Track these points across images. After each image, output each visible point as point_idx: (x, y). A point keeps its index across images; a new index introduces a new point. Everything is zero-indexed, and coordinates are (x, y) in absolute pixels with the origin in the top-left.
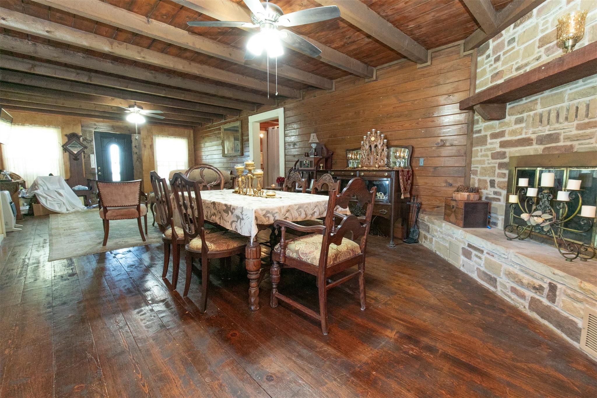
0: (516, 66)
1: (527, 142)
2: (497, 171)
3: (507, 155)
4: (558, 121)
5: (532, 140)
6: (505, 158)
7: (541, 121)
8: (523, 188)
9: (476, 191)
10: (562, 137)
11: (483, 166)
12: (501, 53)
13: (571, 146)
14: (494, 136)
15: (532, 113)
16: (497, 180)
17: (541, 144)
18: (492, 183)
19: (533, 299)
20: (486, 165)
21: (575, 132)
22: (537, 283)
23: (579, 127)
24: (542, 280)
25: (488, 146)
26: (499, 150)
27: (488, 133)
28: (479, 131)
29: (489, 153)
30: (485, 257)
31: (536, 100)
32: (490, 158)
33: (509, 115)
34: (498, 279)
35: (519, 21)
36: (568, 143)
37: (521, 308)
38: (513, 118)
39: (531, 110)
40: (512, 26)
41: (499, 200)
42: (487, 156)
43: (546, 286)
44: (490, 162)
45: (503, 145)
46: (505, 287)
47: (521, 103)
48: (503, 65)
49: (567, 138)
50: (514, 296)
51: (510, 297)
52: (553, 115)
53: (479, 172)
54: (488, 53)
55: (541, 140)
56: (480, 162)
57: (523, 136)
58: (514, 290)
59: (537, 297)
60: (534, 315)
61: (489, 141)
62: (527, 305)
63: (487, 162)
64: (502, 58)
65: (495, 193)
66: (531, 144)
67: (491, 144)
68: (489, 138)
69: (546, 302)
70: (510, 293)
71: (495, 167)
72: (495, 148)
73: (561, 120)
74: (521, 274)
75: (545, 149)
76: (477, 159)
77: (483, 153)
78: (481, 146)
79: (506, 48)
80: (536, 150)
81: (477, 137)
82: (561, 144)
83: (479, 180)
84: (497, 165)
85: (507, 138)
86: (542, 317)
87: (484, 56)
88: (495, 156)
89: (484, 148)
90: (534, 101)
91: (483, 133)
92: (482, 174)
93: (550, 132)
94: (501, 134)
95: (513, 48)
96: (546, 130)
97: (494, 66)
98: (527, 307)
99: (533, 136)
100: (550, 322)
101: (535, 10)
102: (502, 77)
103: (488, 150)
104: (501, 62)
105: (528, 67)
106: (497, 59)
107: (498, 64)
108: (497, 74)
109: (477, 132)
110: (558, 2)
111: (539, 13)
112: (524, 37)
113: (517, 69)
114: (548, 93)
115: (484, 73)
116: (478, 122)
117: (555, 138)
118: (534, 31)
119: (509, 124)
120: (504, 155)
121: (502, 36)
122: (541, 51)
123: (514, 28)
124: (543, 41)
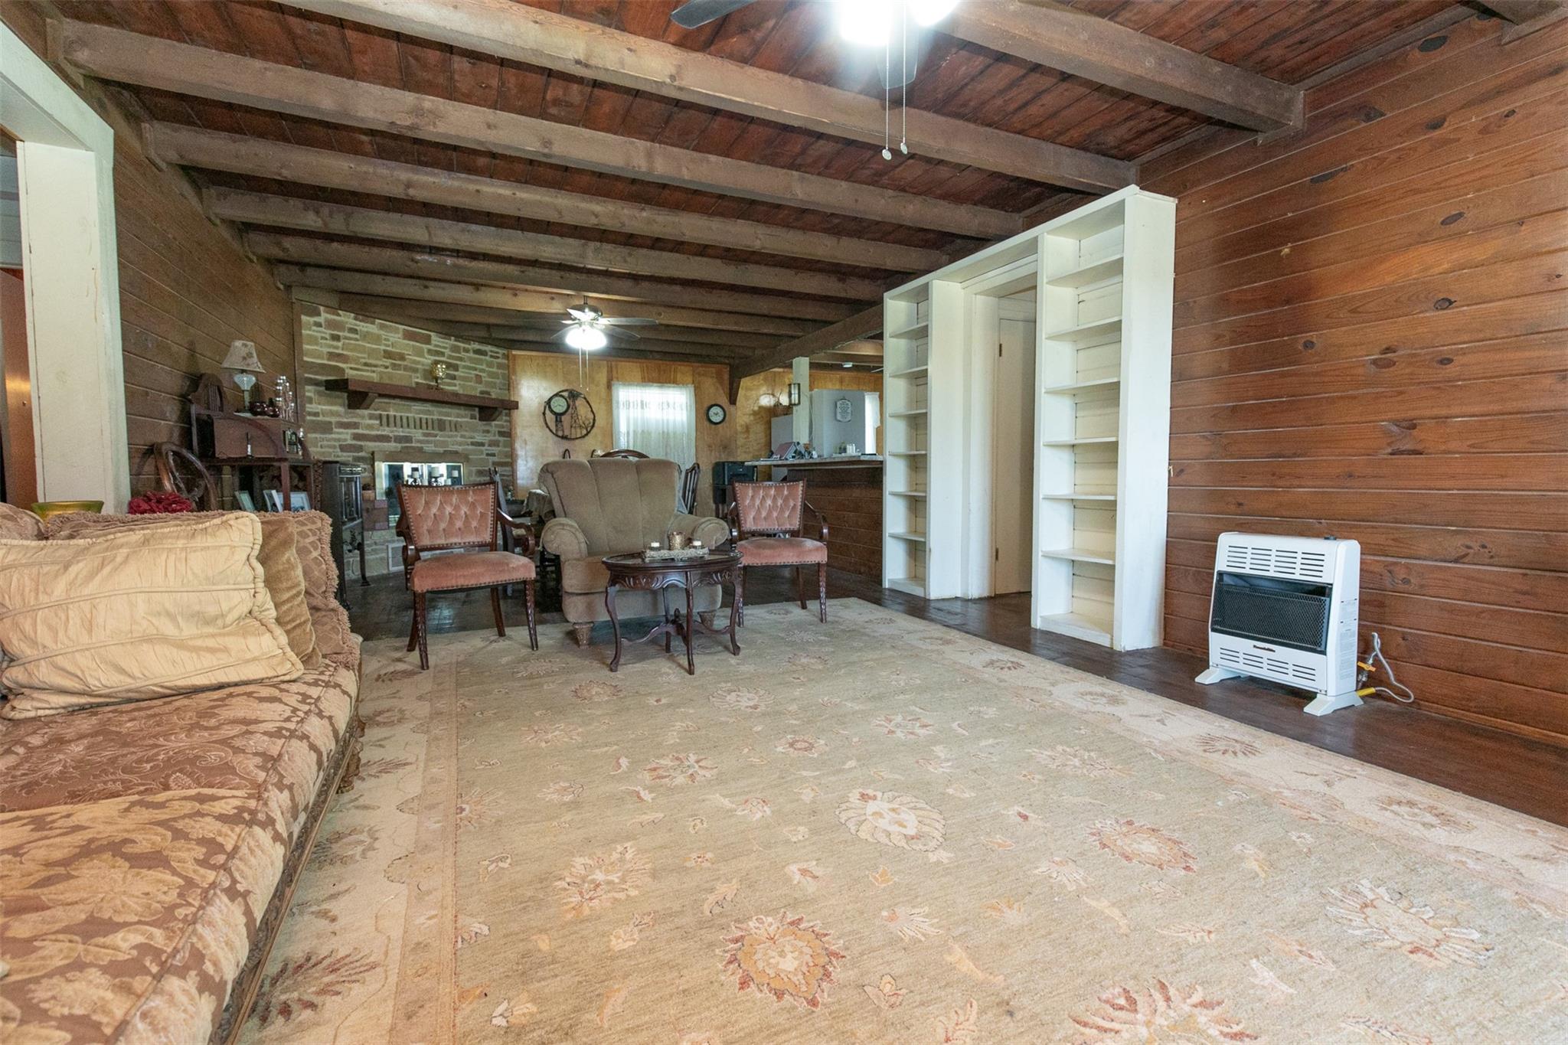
0: (364, 361)
1: (387, 439)
3: (365, 448)
4: (408, 427)
5: (391, 438)
6: (363, 451)
7: (395, 423)
10: (413, 440)
12: (341, 335)
13: (422, 447)
14: (343, 425)
15: (385, 413)
17: (398, 442)
20: (332, 458)
21: (422, 438)
23: (425, 435)
25: (334, 436)
26: (350, 442)
27: (334, 420)
28: (316, 414)
29: (337, 444)
31: (390, 403)
32: (338, 450)
35: (361, 317)
36: (419, 445)
38: (367, 412)
40: (352, 315)
42: (333, 447)
45: (356, 437)
48: (345, 349)
49: (419, 441)
52: (404, 421)
54: (316, 319)
55: (398, 439)
56: (322, 454)
57: (380, 432)
61: (334, 429)
66: (390, 441)
67: (336, 433)
68: (334, 426)
72: (346, 440)
76: (314, 449)
77: (325, 443)
78: (322, 433)
79: (347, 334)
81: (313, 421)
82: (413, 444)
84: (351, 459)
85: (360, 431)
87: (312, 320)
88: (343, 448)
89: (325, 437)
91: (321, 418)
93: (404, 434)
94: (355, 425)
95: (357, 340)
96: (401, 432)
97: (330, 342)
99: (391, 435)
101: (377, 321)
102: (346, 362)
103: (335, 440)
104: (340, 344)
105: (379, 369)
106: (336, 338)
107: (335, 343)
108: (339, 355)
109: (310, 414)
110: (396, 331)
111: (382, 327)
112: (366, 336)
113: (366, 364)
114: (397, 401)
115: (314, 340)
116: (310, 400)
117: (408, 439)
118: (377, 339)
119: (363, 417)
120: (360, 448)
121: (339, 315)
122: (387, 362)
123: (356, 319)
124: (388, 355)
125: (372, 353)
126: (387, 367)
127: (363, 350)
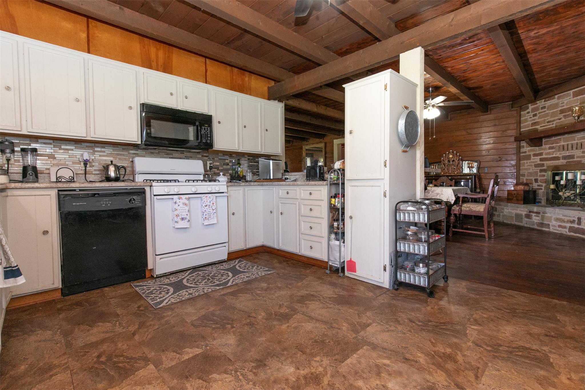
0: (547, 121)
1: (557, 158)
2: (539, 174)
3: (545, 165)
4: (572, 149)
5: (559, 158)
6: (544, 166)
7: (563, 149)
8: (557, 181)
9: (527, 184)
10: (575, 156)
11: (529, 171)
12: (537, 112)
13: (580, 161)
14: (535, 155)
15: (558, 145)
16: (539, 178)
17: (565, 159)
18: (536, 180)
19: (570, 227)
20: (531, 171)
21: (582, 154)
22: (572, 219)
23: (583, 152)
24: (574, 217)
25: (532, 160)
26: (539, 162)
27: (532, 153)
28: (525, 152)
29: (533, 164)
30: (542, 215)
31: (561, 138)
32: (534, 167)
33: (545, 145)
34: (551, 224)
35: (547, 99)
36: (579, 159)
37: (565, 233)
38: (548, 146)
39: (558, 143)
40: (543, 100)
41: (542, 189)
42: (531, 166)
43: (576, 220)
44: (534, 169)
45: (541, 160)
46: (555, 226)
47: (551, 139)
48: (539, 118)
49: (578, 157)
50: (560, 229)
51: (558, 230)
52: (570, 146)
53: (526, 175)
54: (528, 111)
55: (564, 158)
56: (526, 169)
57: (554, 155)
58: (560, 226)
59: (572, 225)
60: (572, 234)
61: (532, 157)
62: (567, 230)
63: (531, 169)
64: (538, 115)
65: (538, 186)
66: (559, 160)
67: (533, 159)
68: (532, 156)
69: (576, 226)
70: (558, 228)
71: (537, 172)
72: (536, 162)
73: (574, 149)
74: (563, 218)
75: (567, 162)
76: (523, 167)
77: (528, 164)
78: (527, 160)
79: (541, 111)
80: (563, 162)
81: (524, 156)
82: (575, 159)
83: (527, 180)
84: (539, 171)
85: (544, 156)
86: (575, 233)
87: (526, 112)
88: (536, 166)
89: (528, 161)
90: (559, 139)
91: (527, 153)
92: (528, 176)
93: (569, 154)
94: (541, 154)
95: (544, 111)
96: (567, 153)
97: (533, 118)
98: (567, 231)
99: (560, 156)
100: (580, 234)
101: (556, 96)
102: (539, 125)
103: (532, 162)
104: (537, 117)
105: (555, 122)
106: (535, 115)
107: (535, 118)
108: (535, 123)
109: (523, 153)
110: (569, 95)
111: (559, 98)
112: (550, 107)
113: (548, 122)
114: (566, 136)
115: (526, 121)
116: (523, 147)
117: (572, 157)
118: (556, 105)
119: (545, 149)
120: (543, 165)
121: (537, 104)
122: (561, 116)
123: (545, 101)
124: (562, 112)
125: (553, 114)
126: (560, 119)
127: (547, 115)
